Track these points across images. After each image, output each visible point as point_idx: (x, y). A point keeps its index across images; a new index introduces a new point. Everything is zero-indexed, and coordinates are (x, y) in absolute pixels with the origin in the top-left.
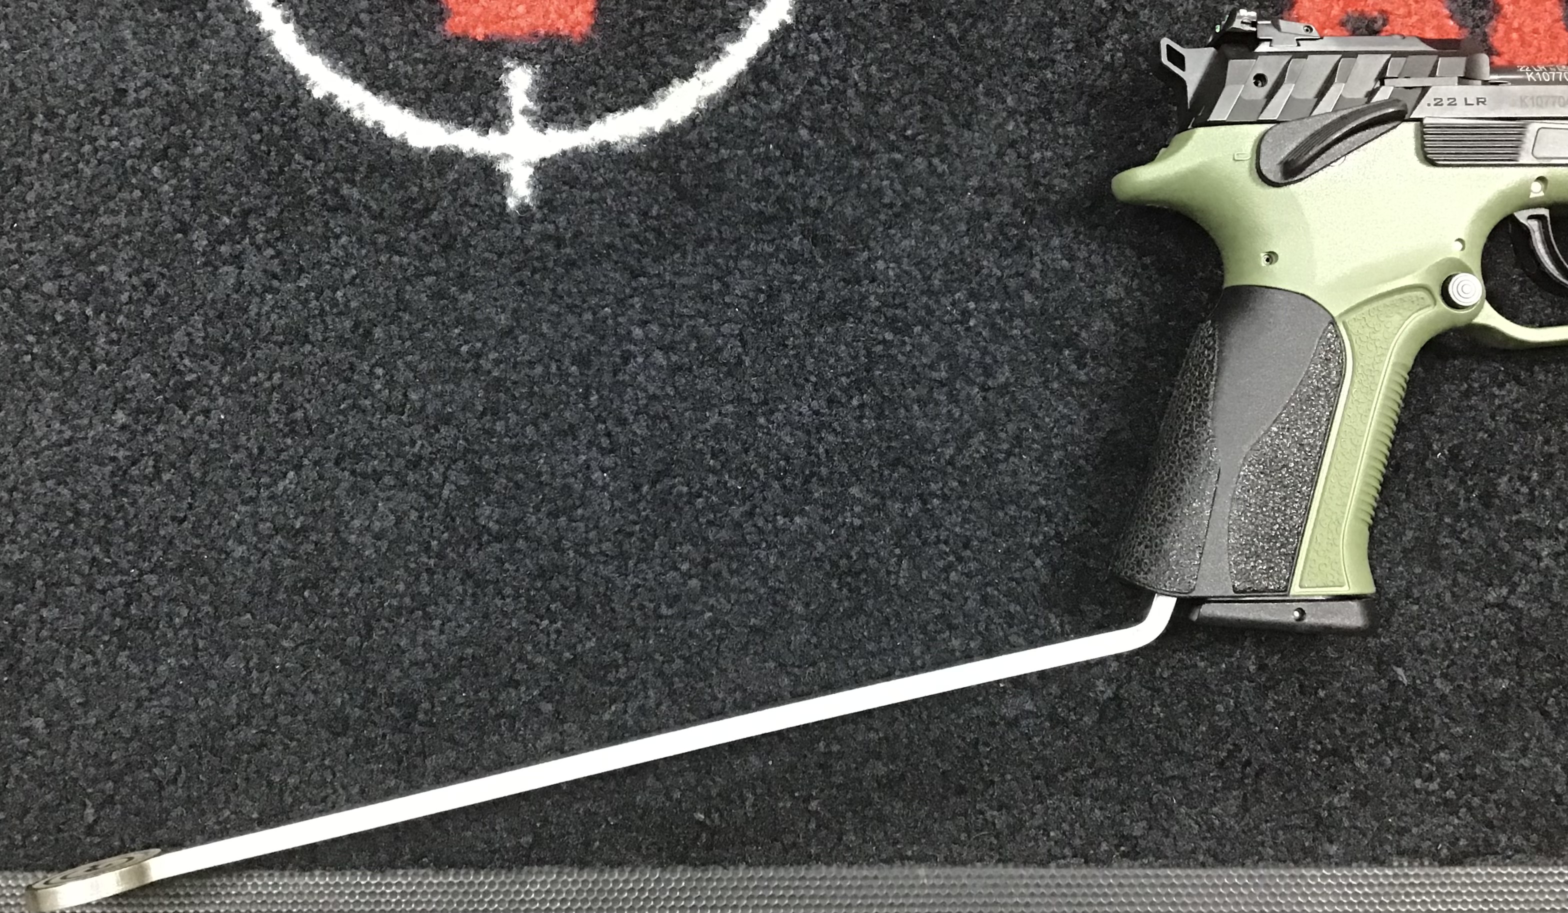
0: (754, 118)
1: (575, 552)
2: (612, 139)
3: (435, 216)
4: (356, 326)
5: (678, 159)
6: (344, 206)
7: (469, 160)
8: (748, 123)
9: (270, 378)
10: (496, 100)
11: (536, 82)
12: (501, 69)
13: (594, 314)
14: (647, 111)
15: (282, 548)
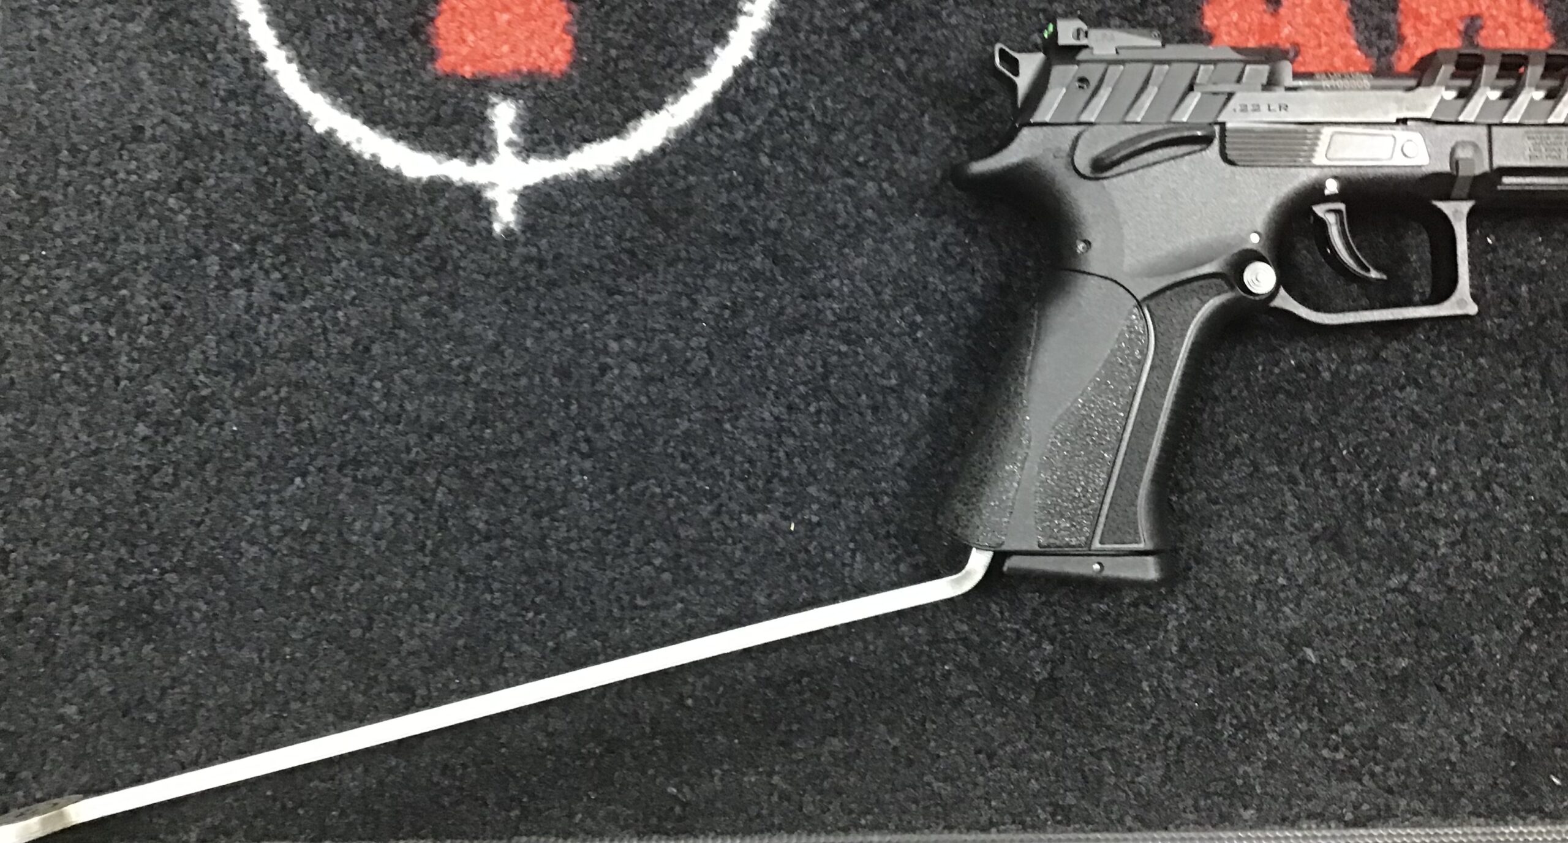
0: (719, 147)
1: (559, 549)
2: (590, 167)
3: (428, 241)
4: (355, 344)
5: (650, 185)
6: (344, 233)
7: (459, 188)
8: (714, 152)
9: (277, 393)
10: (482, 133)
11: (519, 116)
12: (486, 104)
13: (574, 329)
14: (621, 141)
15: (291, 548)
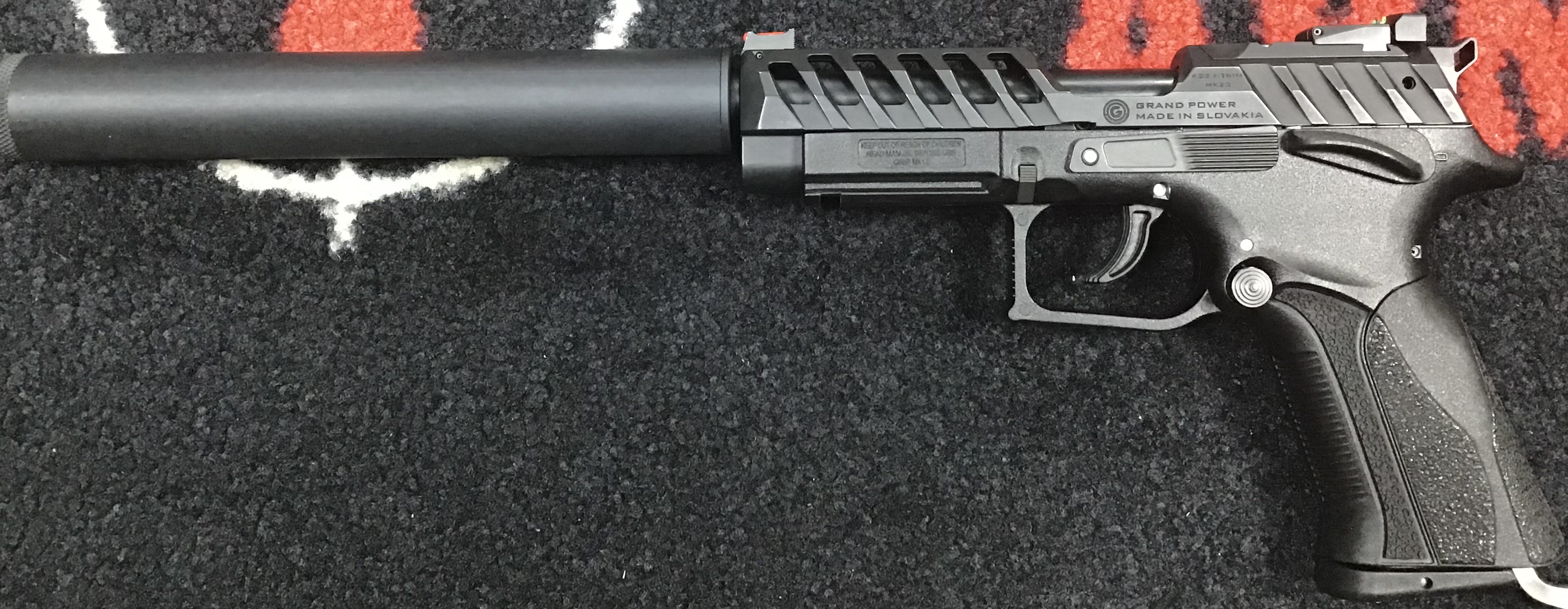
1: (381, 591)
2: (433, 187)
3: (260, 259)
6: (173, 248)
7: (296, 204)
9: (100, 414)
13: (409, 358)
15: (107, 578)
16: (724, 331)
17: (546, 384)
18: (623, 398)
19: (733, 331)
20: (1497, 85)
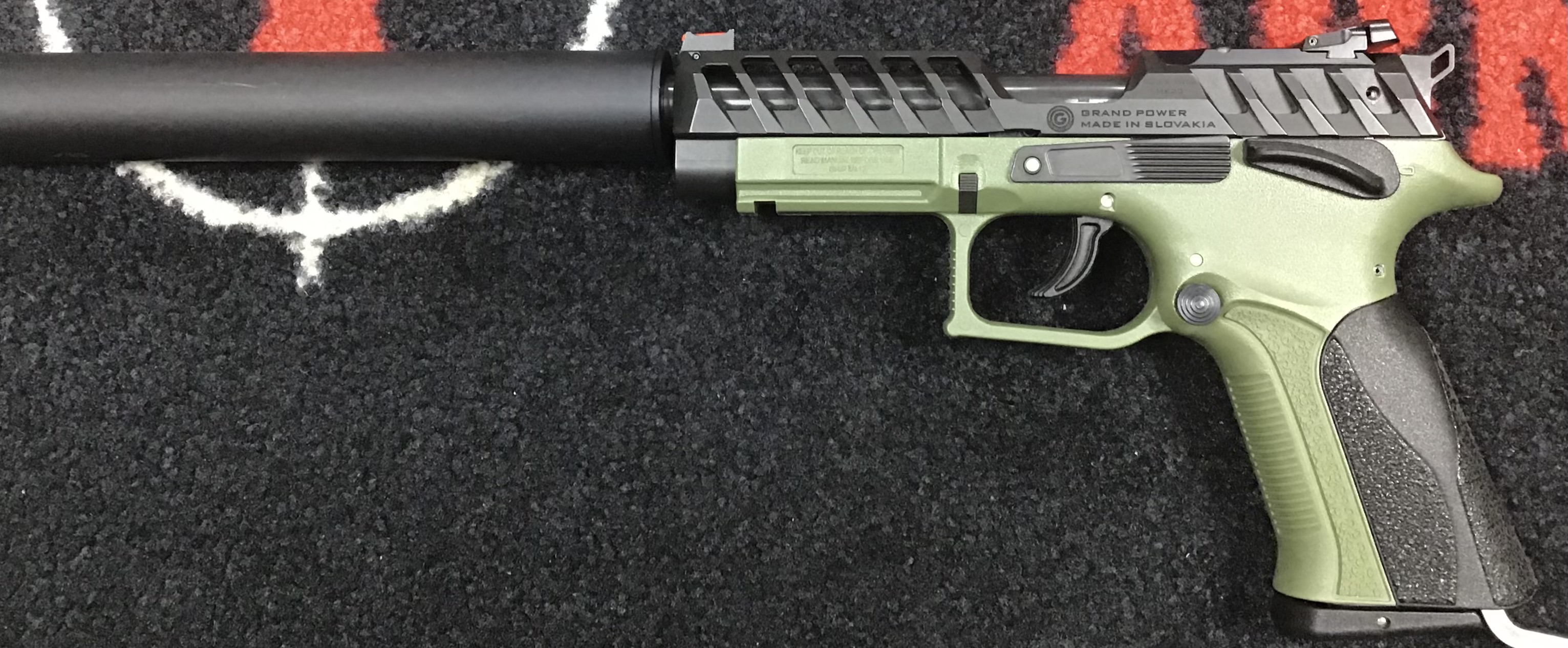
16: (699, 365)
17: (516, 421)
18: (596, 436)
19: (709, 365)
20: (1518, 96)
